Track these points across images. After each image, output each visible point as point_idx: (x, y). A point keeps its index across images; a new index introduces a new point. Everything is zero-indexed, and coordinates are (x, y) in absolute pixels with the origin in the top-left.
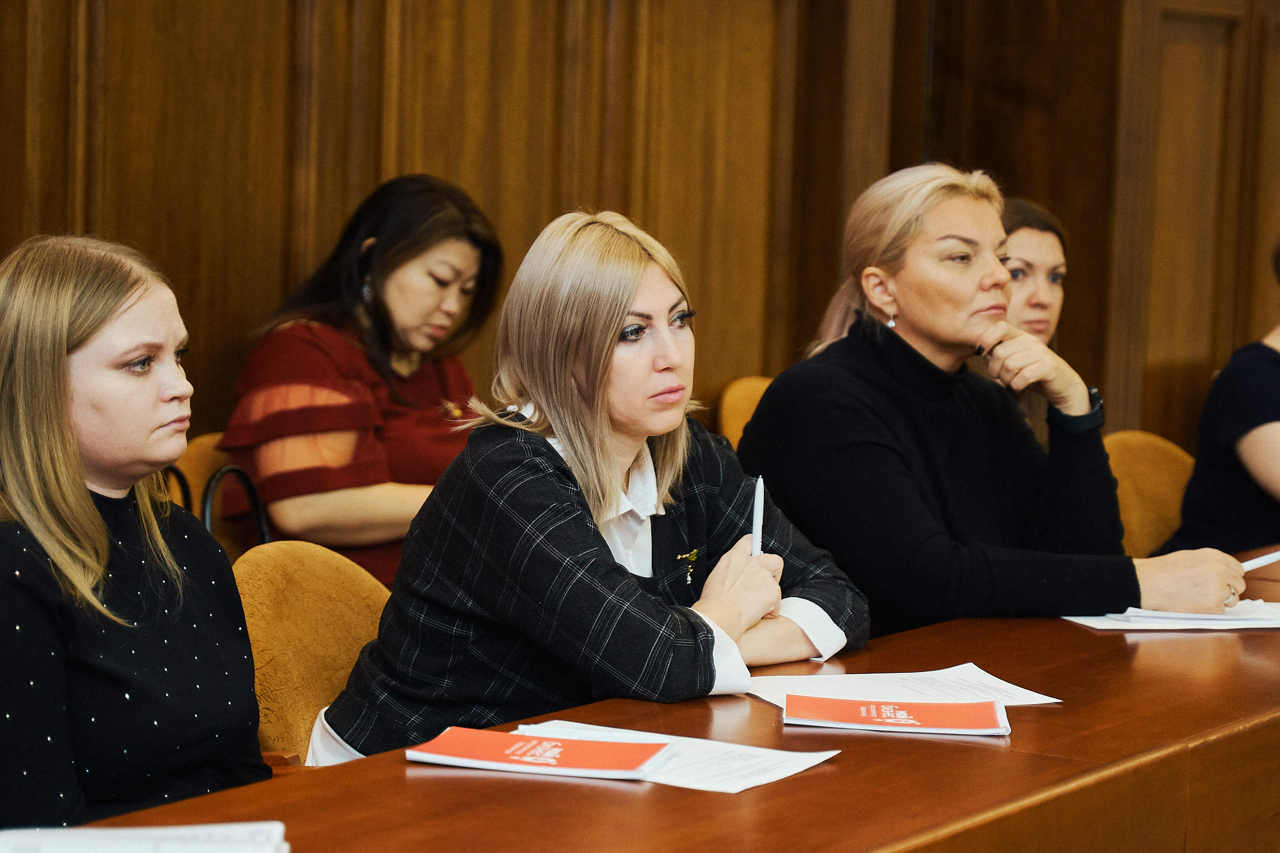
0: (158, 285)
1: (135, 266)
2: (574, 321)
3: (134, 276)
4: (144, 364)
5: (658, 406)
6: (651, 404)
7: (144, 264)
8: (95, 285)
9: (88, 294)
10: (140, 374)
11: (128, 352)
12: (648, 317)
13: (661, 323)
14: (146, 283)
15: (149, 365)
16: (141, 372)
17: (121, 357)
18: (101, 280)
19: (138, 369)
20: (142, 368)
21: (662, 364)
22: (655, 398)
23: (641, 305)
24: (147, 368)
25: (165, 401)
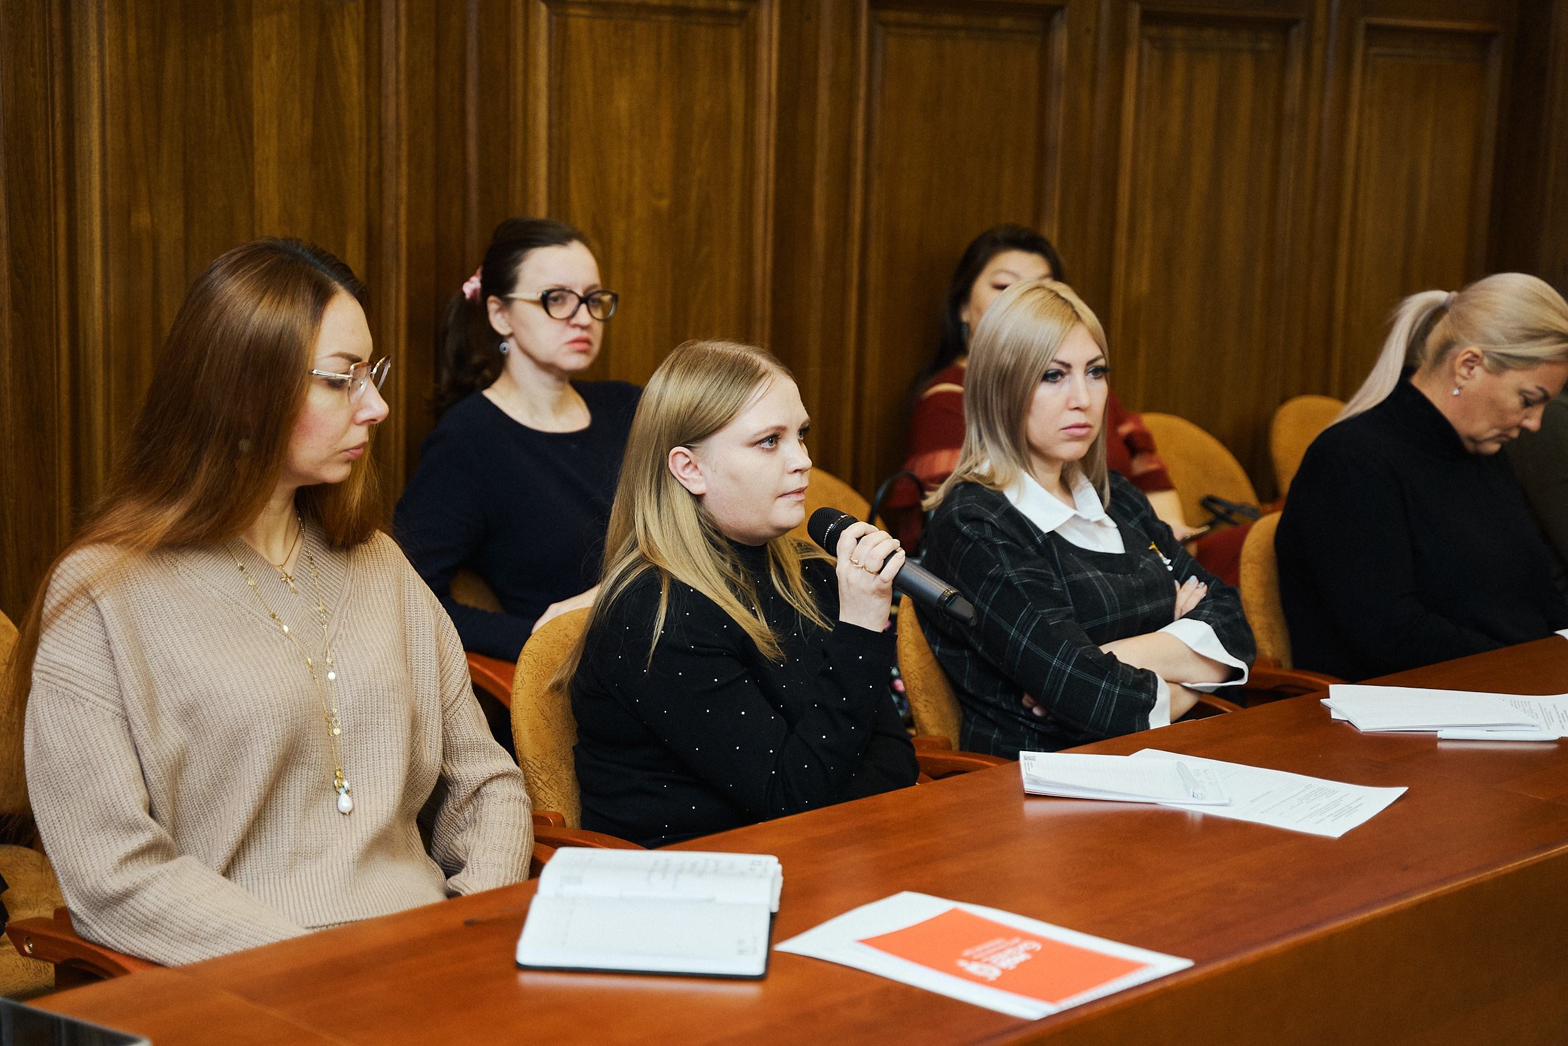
0: (782, 376)
1: (763, 362)
2: (1008, 359)
3: (762, 370)
4: (772, 442)
5: (1069, 437)
6: (1063, 435)
7: (771, 360)
8: (732, 378)
9: (725, 386)
10: (769, 450)
11: (758, 434)
12: (1068, 366)
13: (1078, 373)
14: (772, 375)
15: (776, 443)
16: (770, 449)
17: (754, 437)
18: (736, 373)
19: (766, 445)
20: (770, 445)
21: (1074, 404)
22: (1067, 430)
23: (1063, 356)
24: (774, 445)
25: (790, 473)
